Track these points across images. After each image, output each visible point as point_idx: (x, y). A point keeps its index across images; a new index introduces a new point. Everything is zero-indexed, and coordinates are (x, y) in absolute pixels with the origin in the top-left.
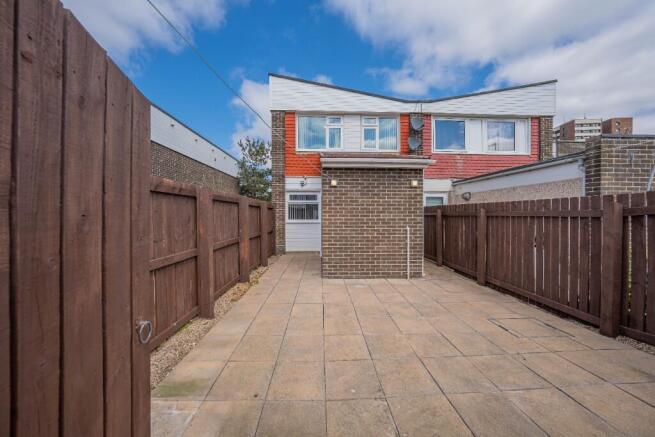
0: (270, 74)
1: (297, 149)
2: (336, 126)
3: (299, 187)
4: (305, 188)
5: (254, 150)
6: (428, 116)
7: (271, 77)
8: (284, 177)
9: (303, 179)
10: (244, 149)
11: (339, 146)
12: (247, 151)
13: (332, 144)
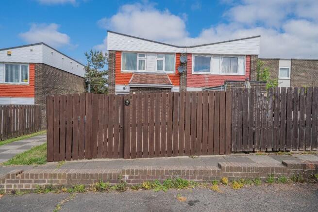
0: (108, 31)
1: (122, 70)
2: (143, 58)
3: (122, 90)
4: (125, 91)
5: (95, 58)
6: (191, 54)
7: (108, 33)
8: (114, 84)
9: (124, 86)
10: (88, 58)
11: (144, 69)
12: (90, 59)
13: (140, 68)
